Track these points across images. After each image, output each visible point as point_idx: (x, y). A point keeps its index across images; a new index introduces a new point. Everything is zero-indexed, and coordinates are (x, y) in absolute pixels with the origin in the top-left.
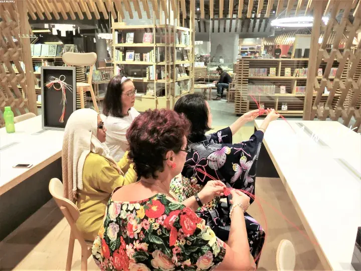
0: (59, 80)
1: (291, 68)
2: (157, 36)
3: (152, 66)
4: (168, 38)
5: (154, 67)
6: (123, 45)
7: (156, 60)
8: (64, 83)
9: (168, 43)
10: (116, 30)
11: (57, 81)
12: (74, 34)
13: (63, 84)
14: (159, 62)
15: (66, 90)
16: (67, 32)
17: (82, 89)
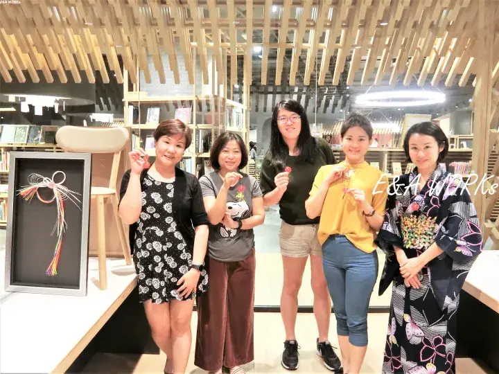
0: (52, 181)
1: (402, 163)
2: (198, 113)
3: (189, 160)
4: (216, 117)
5: (193, 161)
6: (140, 126)
7: (197, 150)
8: (62, 187)
9: (217, 124)
10: (130, 104)
11: (47, 183)
12: (57, 111)
13: (59, 190)
14: (201, 153)
15: (66, 203)
16: (45, 109)
17: (101, 200)
